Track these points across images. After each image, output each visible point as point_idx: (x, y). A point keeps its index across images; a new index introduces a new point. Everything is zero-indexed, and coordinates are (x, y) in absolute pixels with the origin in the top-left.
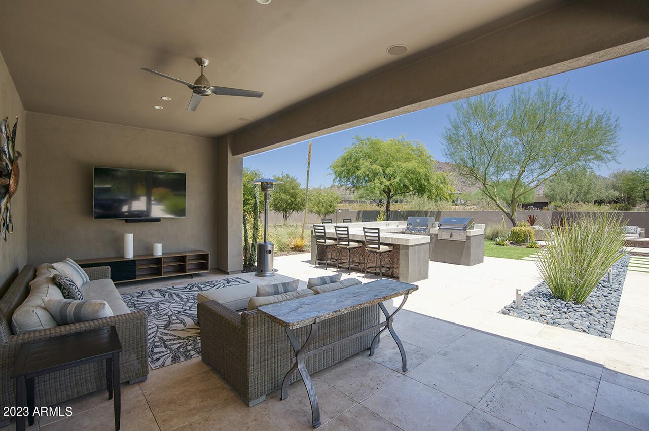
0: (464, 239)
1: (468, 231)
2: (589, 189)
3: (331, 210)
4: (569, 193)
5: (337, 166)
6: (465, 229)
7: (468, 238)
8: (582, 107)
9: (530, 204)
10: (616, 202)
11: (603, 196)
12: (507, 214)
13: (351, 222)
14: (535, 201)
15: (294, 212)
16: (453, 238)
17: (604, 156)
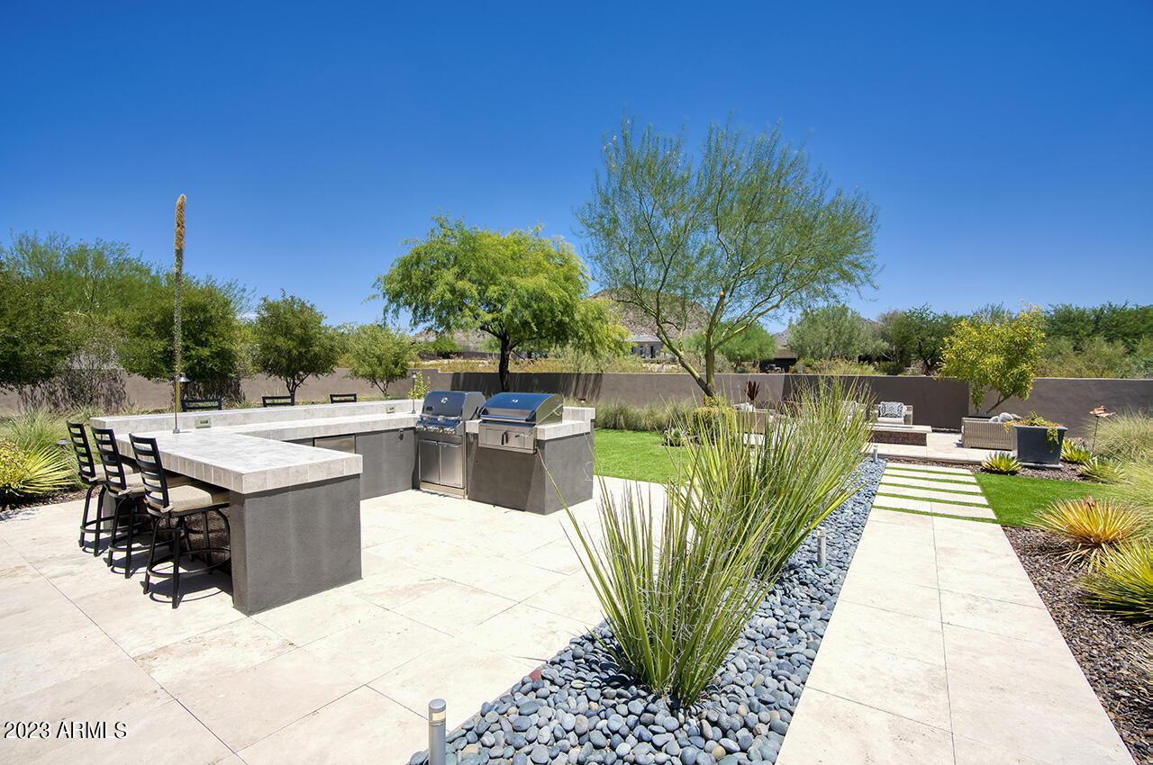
0: (529, 448)
1: (539, 427)
2: (851, 338)
3: (398, 371)
4: (823, 343)
5: (389, 280)
6: (531, 421)
7: (539, 444)
8: (820, 181)
9: (770, 362)
10: (885, 359)
11: (869, 350)
12: (699, 381)
13: (355, 401)
14: (778, 357)
15: (310, 376)
16: (507, 446)
17: (853, 272)
